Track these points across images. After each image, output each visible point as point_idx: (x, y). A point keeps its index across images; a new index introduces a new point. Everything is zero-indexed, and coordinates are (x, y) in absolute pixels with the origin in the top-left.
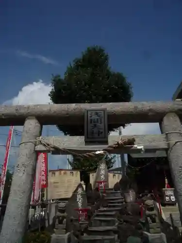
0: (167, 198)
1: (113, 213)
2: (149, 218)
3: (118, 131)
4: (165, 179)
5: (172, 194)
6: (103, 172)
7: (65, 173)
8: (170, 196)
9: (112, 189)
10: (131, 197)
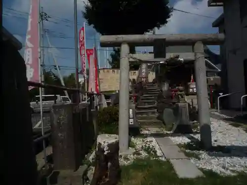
0: (191, 90)
1: (153, 97)
2: (180, 96)
3: (152, 31)
4: (191, 75)
5: (195, 86)
6: (144, 70)
7: (108, 71)
8: (193, 88)
9: (151, 83)
10: (165, 87)
